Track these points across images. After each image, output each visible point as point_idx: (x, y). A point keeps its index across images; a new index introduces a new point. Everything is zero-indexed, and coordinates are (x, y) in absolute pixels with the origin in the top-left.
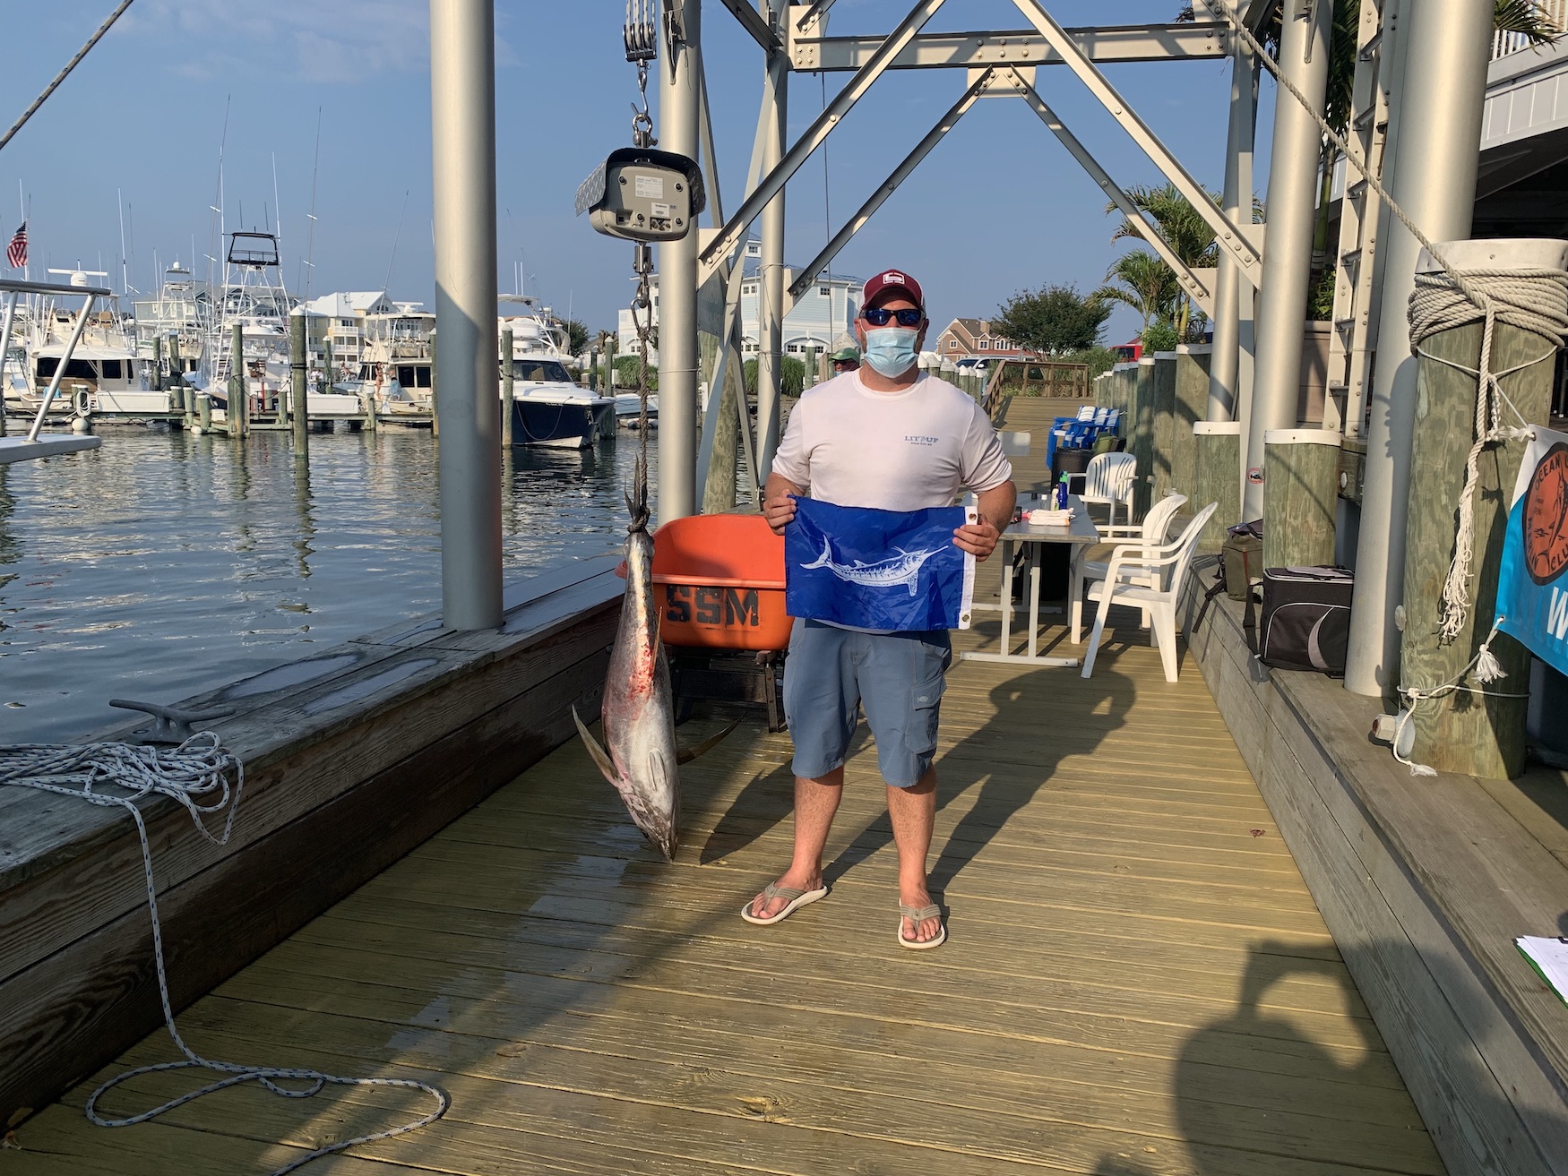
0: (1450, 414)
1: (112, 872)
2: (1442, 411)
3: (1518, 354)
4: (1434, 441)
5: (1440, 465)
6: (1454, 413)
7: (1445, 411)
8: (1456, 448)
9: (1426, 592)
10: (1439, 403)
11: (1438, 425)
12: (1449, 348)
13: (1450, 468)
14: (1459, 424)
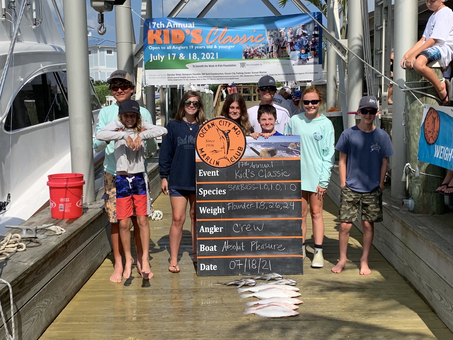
7: (415, 108)
8: (418, 119)
10: (413, 105)
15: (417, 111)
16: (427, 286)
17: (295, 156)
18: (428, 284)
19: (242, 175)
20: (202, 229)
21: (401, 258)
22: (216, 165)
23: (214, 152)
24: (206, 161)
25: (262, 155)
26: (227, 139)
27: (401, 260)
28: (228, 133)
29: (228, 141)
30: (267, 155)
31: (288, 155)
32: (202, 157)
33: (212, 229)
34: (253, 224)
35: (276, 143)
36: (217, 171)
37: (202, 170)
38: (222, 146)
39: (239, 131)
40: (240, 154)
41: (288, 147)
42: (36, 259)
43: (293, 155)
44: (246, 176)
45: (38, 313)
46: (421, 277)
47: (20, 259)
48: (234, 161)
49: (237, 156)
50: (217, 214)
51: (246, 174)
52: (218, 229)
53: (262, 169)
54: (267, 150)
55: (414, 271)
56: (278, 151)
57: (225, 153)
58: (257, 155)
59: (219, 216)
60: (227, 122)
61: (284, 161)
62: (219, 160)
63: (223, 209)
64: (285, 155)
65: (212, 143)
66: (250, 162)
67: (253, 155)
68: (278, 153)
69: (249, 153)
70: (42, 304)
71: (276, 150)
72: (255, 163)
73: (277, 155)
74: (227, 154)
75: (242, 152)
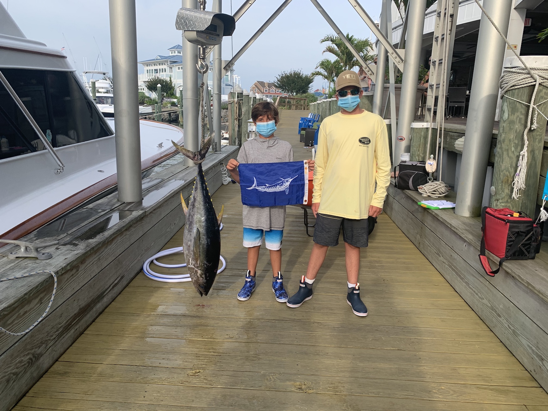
0: (517, 118)
1: (21, 317)
2: (513, 118)
3: (542, 97)
4: (510, 128)
5: (512, 137)
6: (518, 118)
7: (515, 118)
8: (518, 131)
9: (504, 182)
10: (512, 114)
11: (512, 122)
12: (518, 95)
13: (516, 138)
14: (520, 122)
21: (477, 292)
27: (478, 295)
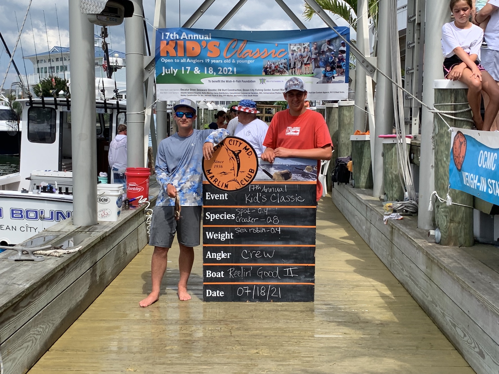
4: (441, 141)
5: (443, 148)
6: (446, 132)
7: (443, 132)
8: (447, 143)
9: (441, 189)
10: (441, 129)
11: (441, 136)
15: (446, 135)
16: (452, 323)
17: (311, 180)
18: (452, 320)
19: (253, 200)
20: (208, 255)
21: (425, 292)
22: (225, 188)
23: (223, 173)
24: (214, 183)
25: (275, 178)
26: (237, 160)
27: (426, 295)
28: (239, 153)
29: (238, 162)
30: (281, 178)
31: (303, 179)
32: (210, 179)
33: (219, 255)
34: (263, 251)
35: (291, 165)
36: (226, 194)
37: (210, 193)
38: (232, 168)
39: (251, 152)
40: (251, 176)
41: (304, 171)
42: (32, 281)
43: (309, 179)
44: (257, 200)
45: (32, 340)
46: (445, 312)
47: (14, 281)
48: (245, 184)
49: (247, 179)
50: (224, 239)
51: (257, 198)
52: (226, 255)
53: (275, 193)
54: (281, 173)
55: (438, 306)
56: (293, 175)
57: (234, 175)
58: (269, 178)
59: (227, 241)
60: (237, 141)
61: (298, 185)
62: (228, 183)
63: (232, 234)
64: (300, 179)
65: (221, 164)
66: (262, 186)
67: (265, 178)
68: (292, 176)
69: (261, 175)
70: (36, 330)
71: (290, 173)
72: (267, 186)
73: (292, 178)
74: (237, 175)
75: (253, 175)
